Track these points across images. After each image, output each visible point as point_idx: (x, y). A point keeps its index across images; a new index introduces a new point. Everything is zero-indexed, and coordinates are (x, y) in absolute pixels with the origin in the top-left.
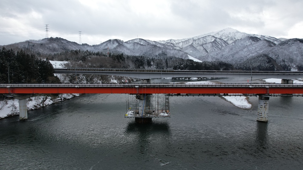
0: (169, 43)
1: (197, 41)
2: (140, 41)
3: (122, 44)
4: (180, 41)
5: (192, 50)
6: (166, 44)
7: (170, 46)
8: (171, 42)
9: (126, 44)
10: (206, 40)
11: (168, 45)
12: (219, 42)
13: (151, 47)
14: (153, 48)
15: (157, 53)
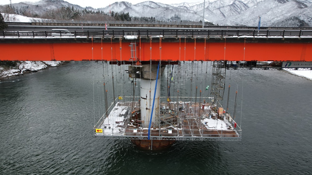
0: (182, 6)
1: (213, 4)
2: (150, 4)
3: (129, 6)
4: (194, 4)
5: (208, 14)
6: (179, 7)
7: (183, 9)
8: (184, 5)
9: (134, 8)
10: (224, 3)
11: (181, 9)
12: (238, 5)
13: (162, 9)
14: (165, 10)
15: (169, 16)
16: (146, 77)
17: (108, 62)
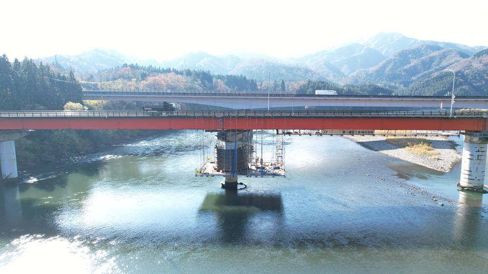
16: (228, 139)
17: (205, 130)
